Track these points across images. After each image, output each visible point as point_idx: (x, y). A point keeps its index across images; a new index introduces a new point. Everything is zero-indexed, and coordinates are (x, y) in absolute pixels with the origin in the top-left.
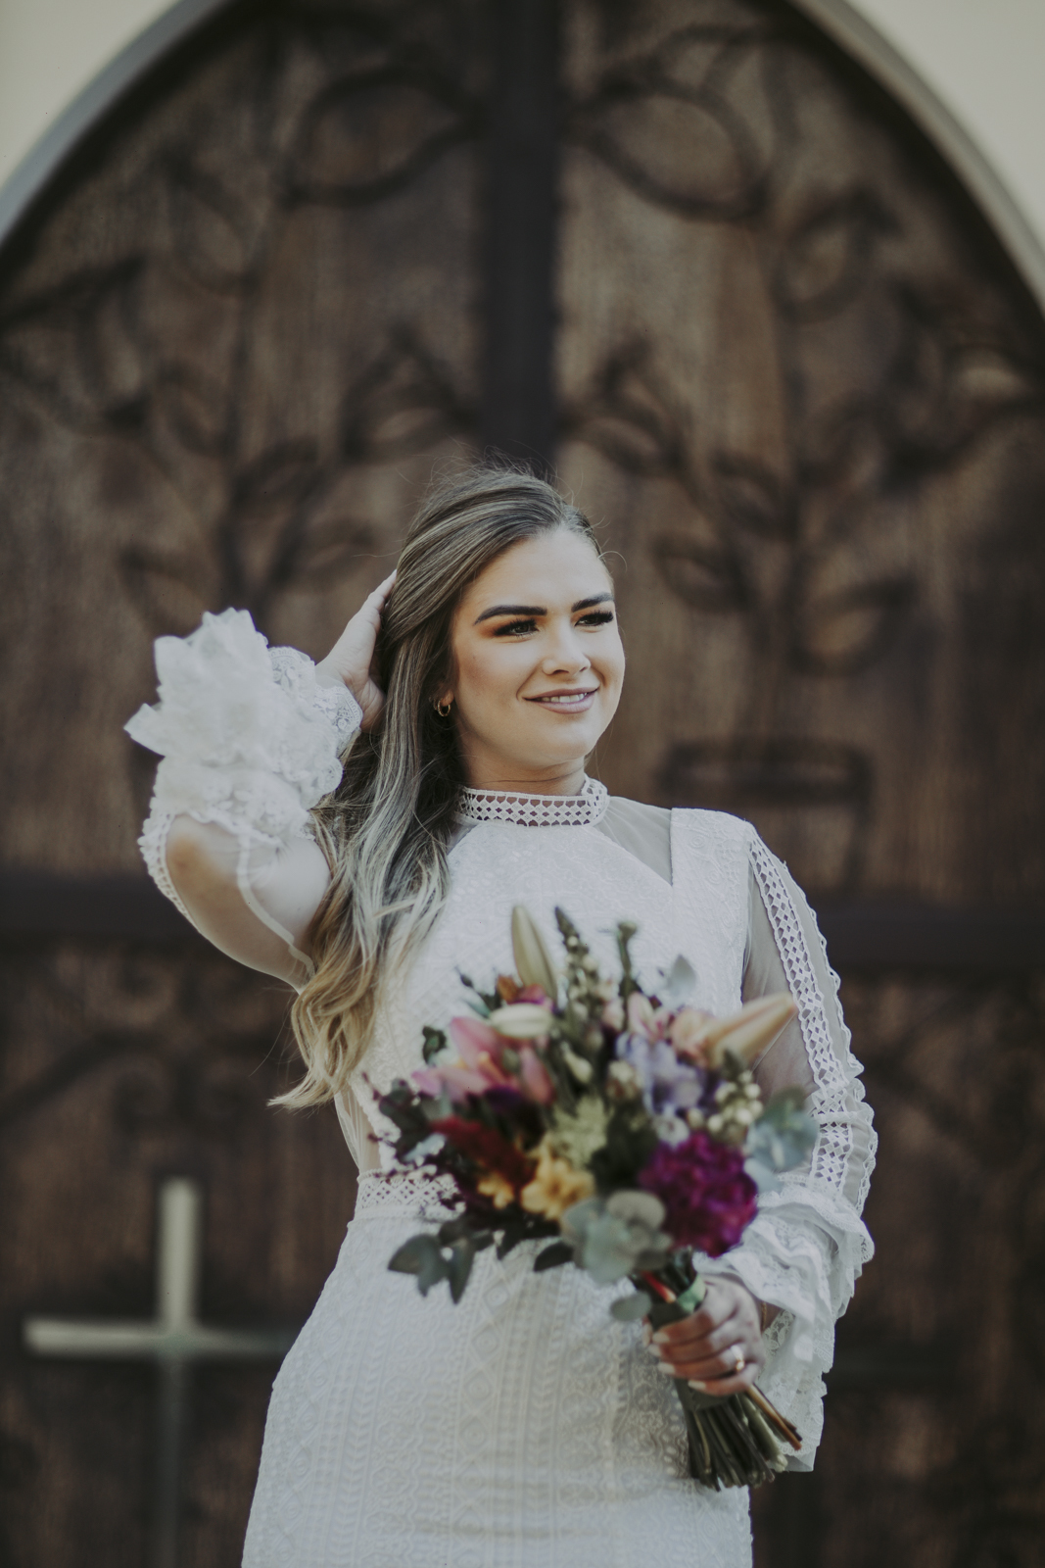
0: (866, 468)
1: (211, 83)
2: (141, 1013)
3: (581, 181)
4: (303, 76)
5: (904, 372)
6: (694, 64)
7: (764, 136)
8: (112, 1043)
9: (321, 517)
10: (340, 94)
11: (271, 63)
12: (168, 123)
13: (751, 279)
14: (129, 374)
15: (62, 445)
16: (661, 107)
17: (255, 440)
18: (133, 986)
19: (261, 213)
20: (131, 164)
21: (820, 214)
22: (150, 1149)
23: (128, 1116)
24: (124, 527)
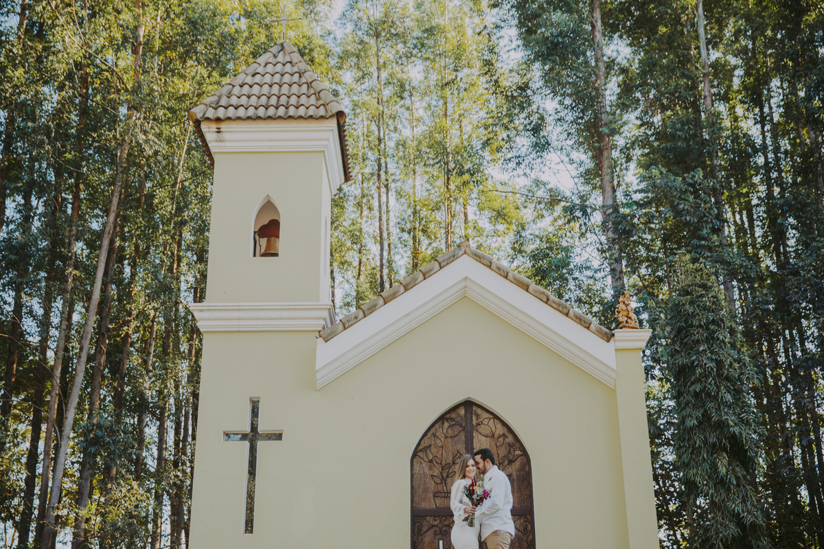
0: (506, 463)
1: (437, 426)
2: (436, 523)
3: (475, 434)
4: (446, 425)
5: (509, 452)
6: (486, 421)
7: (494, 429)
8: (433, 526)
9: (451, 471)
10: (450, 426)
11: (443, 423)
12: (433, 430)
13: (493, 443)
14: (431, 457)
15: (424, 464)
16: (483, 426)
17: (444, 463)
18: (435, 520)
19: (443, 440)
20: (429, 435)
21: (499, 437)
22: (437, 537)
23: (435, 534)
24: (431, 473)
